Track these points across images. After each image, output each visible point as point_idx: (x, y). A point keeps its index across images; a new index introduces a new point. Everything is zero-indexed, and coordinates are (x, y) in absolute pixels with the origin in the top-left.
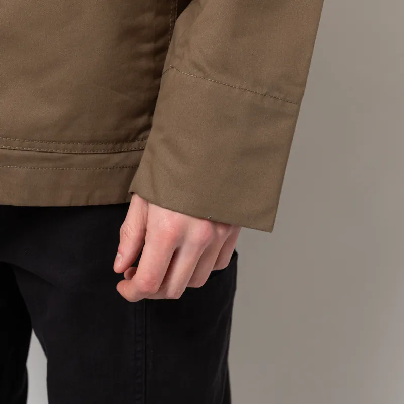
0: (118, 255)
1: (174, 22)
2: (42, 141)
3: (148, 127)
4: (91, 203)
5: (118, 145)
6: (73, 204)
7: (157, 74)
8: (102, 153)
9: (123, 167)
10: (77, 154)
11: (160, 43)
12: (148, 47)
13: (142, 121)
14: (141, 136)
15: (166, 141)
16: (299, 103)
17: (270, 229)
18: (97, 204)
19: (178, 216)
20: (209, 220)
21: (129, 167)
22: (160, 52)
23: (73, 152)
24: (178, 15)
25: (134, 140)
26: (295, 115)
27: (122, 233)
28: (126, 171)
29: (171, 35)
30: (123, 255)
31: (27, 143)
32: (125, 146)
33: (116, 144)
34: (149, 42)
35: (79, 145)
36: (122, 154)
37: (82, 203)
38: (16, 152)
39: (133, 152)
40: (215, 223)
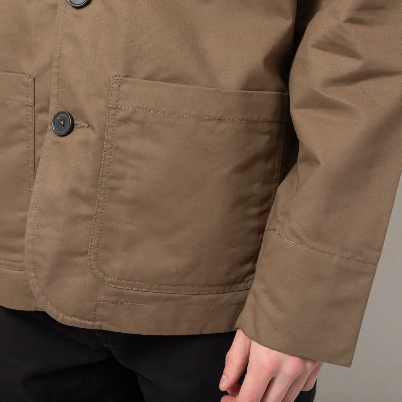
0: (223, 377)
1: (276, 189)
2: (167, 285)
3: (253, 272)
4: (204, 332)
5: (228, 288)
6: (190, 333)
7: (261, 230)
8: (215, 294)
9: (231, 304)
10: (195, 295)
11: (265, 206)
12: (255, 210)
13: (248, 267)
14: (247, 279)
15: (268, 292)
16: (376, 265)
17: (348, 365)
18: (208, 333)
19: (275, 353)
20: (300, 357)
21: (236, 304)
22: (264, 214)
23: (192, 293)
24: (280, 184)
25: (240, 282)
26: (373, 274)
27: (227, 359)
28: (233, 307)
29: (274, 199)
30: (227, 377)
31: (155, 286)
32: (233, 287)
33: (226, 286)
34: (256, 206)
35: (197, 288)
36: (231, 293)
37: (197, 332)
38: (146, 293)
39: (239, 292)
40: (304, 359)
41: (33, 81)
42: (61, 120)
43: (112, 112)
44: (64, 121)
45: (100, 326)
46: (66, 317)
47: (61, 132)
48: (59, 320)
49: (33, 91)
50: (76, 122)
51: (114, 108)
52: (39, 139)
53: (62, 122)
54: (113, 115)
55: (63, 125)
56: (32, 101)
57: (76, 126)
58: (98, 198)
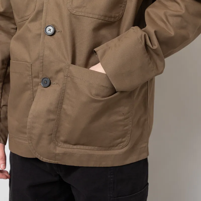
41: (31, 65)
42: (45, 81)
43: (66, 78)
44: (47, 81)
45: (57, 162)
46: (43, 158)
47: (45, 86)
48: (41, 159)
49: (31, 70)
50: (51, 82)
51: (66, 76)
52: (35, 89)
53: (46, 82)
54: (66, 79)
55: (46, 83)
56: (31, 74)
57: (51, 83)
58: (58, 112)
